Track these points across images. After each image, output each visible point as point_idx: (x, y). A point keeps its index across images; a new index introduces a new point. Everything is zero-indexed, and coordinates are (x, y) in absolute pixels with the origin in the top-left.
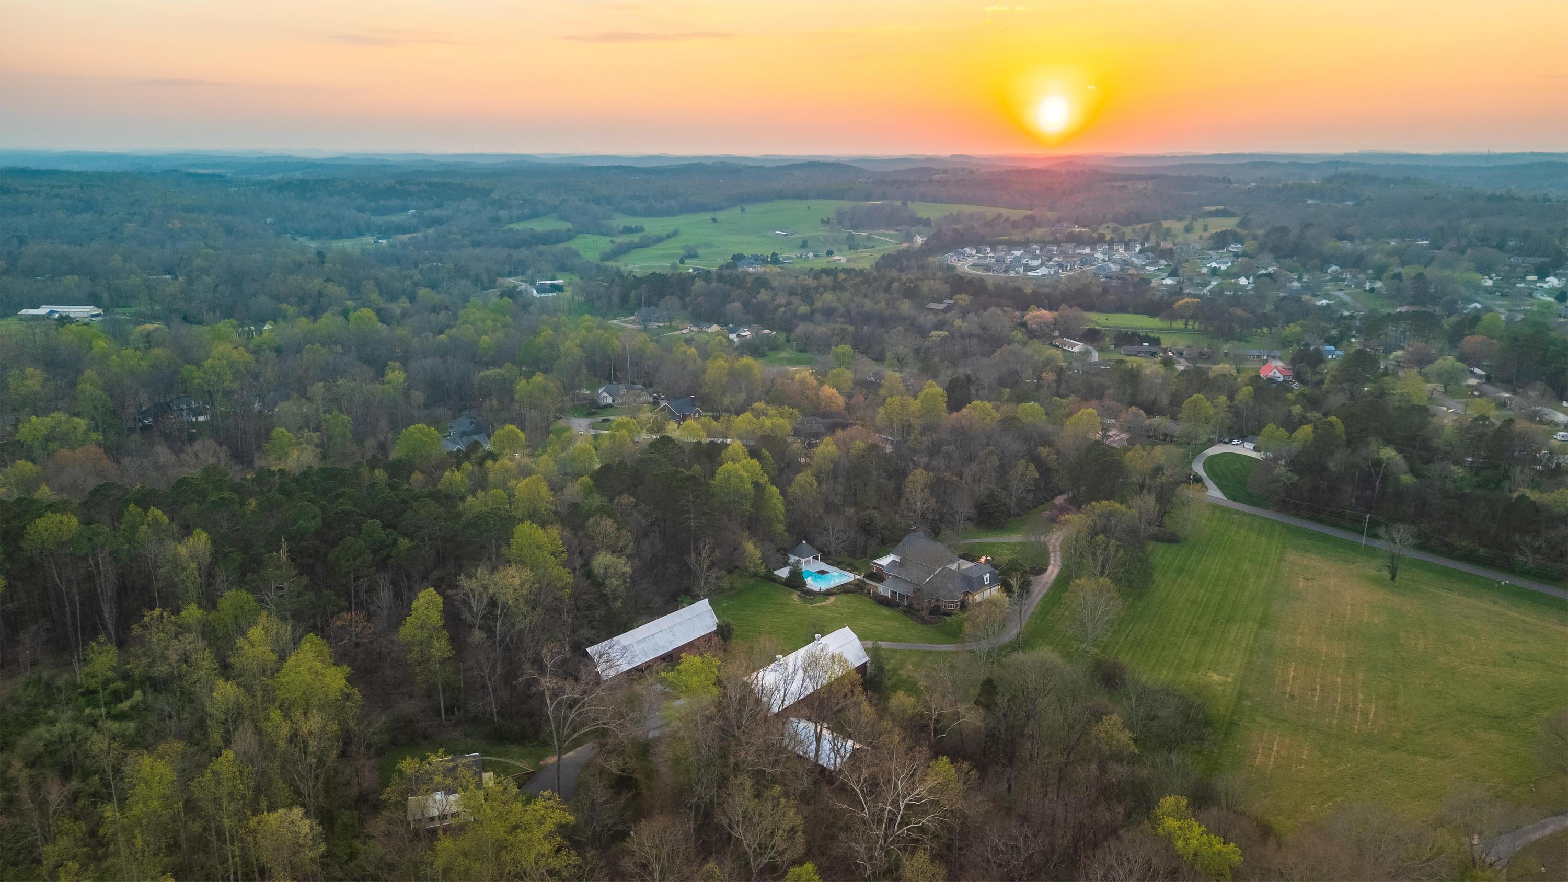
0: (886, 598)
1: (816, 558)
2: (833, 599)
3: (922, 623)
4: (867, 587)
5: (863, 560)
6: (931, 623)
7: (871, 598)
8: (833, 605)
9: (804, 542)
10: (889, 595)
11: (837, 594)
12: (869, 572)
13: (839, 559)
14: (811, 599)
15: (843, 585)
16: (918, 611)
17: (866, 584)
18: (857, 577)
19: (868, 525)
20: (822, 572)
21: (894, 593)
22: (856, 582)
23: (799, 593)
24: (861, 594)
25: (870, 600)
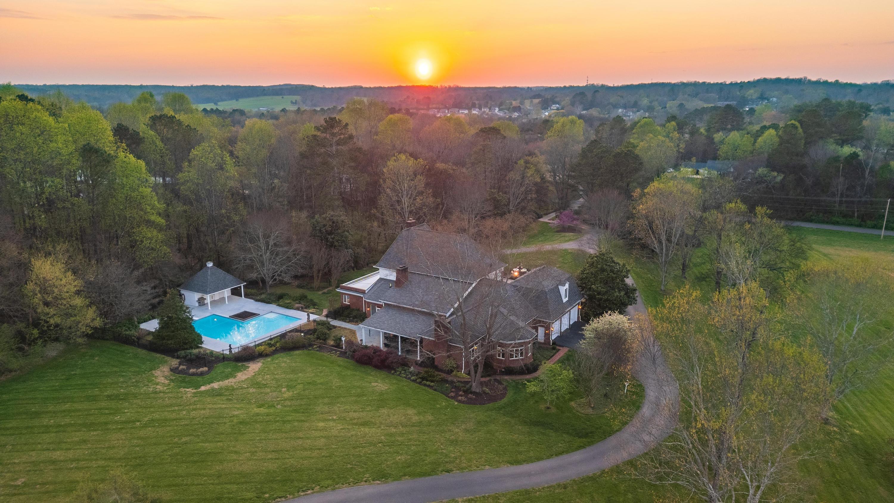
0: (376, 350)
1: (236, 292)
2: (254, 367)
3: (470, 402)
4: (335, 333)
5: (326, 290)
6: (493, 399)
7: (343, 354)
8: (254, 383)
9: (210, 264)
10: (380, 342)
11: (267, 355)
12: (337, 306)
13: (279, 291)
14: (202, 374)
15: (283, 336)
16: (450, 372)
17: (331, 328)
18: (313, 317)
19: (330, 233)
20: (245, 316)
21: (390, 339)
22: (312, 326)
23: (175, 362)
24: (320, 348)
25: (341, 361)
